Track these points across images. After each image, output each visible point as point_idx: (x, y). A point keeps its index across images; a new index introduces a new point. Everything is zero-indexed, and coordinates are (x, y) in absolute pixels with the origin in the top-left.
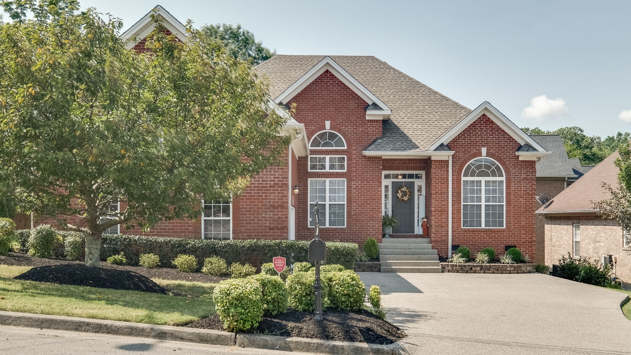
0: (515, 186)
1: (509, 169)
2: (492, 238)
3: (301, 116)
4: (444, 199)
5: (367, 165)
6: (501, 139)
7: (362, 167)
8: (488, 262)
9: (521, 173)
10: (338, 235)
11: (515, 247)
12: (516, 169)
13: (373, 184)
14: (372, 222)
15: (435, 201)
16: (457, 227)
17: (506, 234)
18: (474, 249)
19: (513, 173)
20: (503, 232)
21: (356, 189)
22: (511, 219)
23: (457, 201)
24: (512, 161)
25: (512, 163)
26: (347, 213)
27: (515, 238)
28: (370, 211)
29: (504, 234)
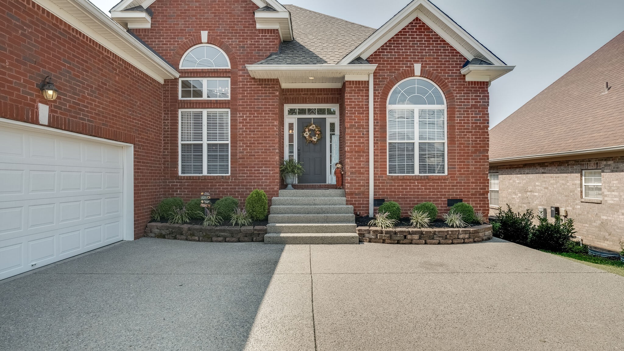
0: (461, 117)
1: (452, 93)
2: (430, 189)
3: (168, 24)
4: (363, 134)
5: (257, 90)
6: (441, 53)
7: (251, 93)
8: (430, 226)
9: (469, 99)
10: (219, 185)
11: (461, 200)
12: (461, 93)
13: (266, 117)
14: (265, 167)
15: (350, 137)
16: (381, 174)
17: (449, 183)
18: (405, 204)
19: (457, 99)
20: (444, 180)
21: (243, 123)
22: (455, 162)
23: (381, 137)
24: (456, 82)
25: (456, 85)
26: (231, 155)
27: (461, 189)
28: (262, 152)
29: (446, 183)
